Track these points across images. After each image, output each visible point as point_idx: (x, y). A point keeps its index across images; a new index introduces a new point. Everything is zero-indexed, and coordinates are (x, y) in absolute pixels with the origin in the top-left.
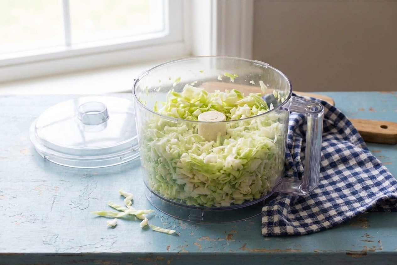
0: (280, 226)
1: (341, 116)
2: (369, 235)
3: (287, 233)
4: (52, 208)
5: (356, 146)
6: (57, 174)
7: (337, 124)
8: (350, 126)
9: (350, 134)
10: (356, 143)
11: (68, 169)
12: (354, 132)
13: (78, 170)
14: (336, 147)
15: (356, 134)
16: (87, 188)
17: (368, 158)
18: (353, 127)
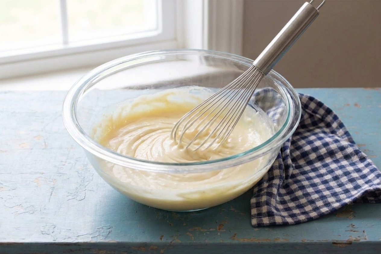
0: (268, 217)
1: (329, 111)
2: (354, 225)
3: (276, 223)
4: (50, 199)
5: (342, 140)
6: (55, 166)
7: (325, 118)
8: (337, 120)
9: (337, 128)
10: (343, 136)
11: (66, 162)
12: (341, 126)
13: (76, 163)
14: (323, 140)
15: (343, 128)
16: (84, 180)
17: (354, 152)
18: (340, 121)
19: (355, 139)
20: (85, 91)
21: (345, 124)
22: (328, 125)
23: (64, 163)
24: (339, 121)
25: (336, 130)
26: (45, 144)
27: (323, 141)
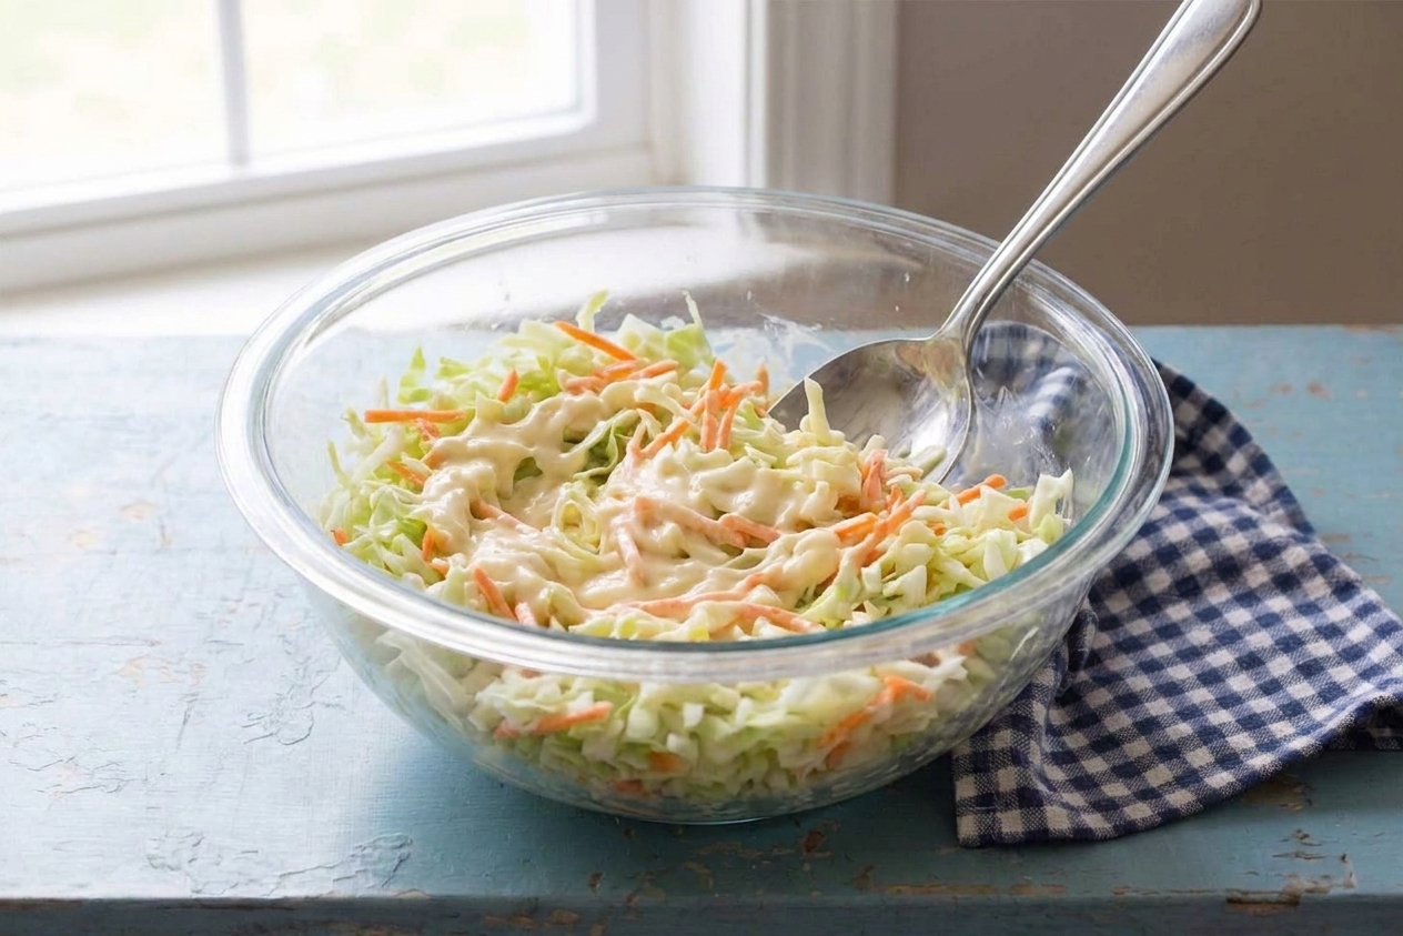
0: (1021, 807)
1: (1214, 413)
2: (1306, 836)
3: (1046, 830)
4: (179, 738)
5: (1266, 519)
6: (200, 616)
7: (1200, 438)
8: (1245, 446)
9: (1245, 475)
10: (1271, 506)
11: (239, 601)
12: (1260, 465)
13: (276, 606)
14: (1195, 522)
15: (1268, 475)
16: (305, 669)
17: (1312, 563)
18: (1257, 449)
19: (1312, 515)
20: (311, 339)
21: (1274, 459)
22: (1214, 464)
23: (232, 605)
24: (1252, 450)
25: (1241, 482)
26: (163, 535)
27: (1196, 524)
